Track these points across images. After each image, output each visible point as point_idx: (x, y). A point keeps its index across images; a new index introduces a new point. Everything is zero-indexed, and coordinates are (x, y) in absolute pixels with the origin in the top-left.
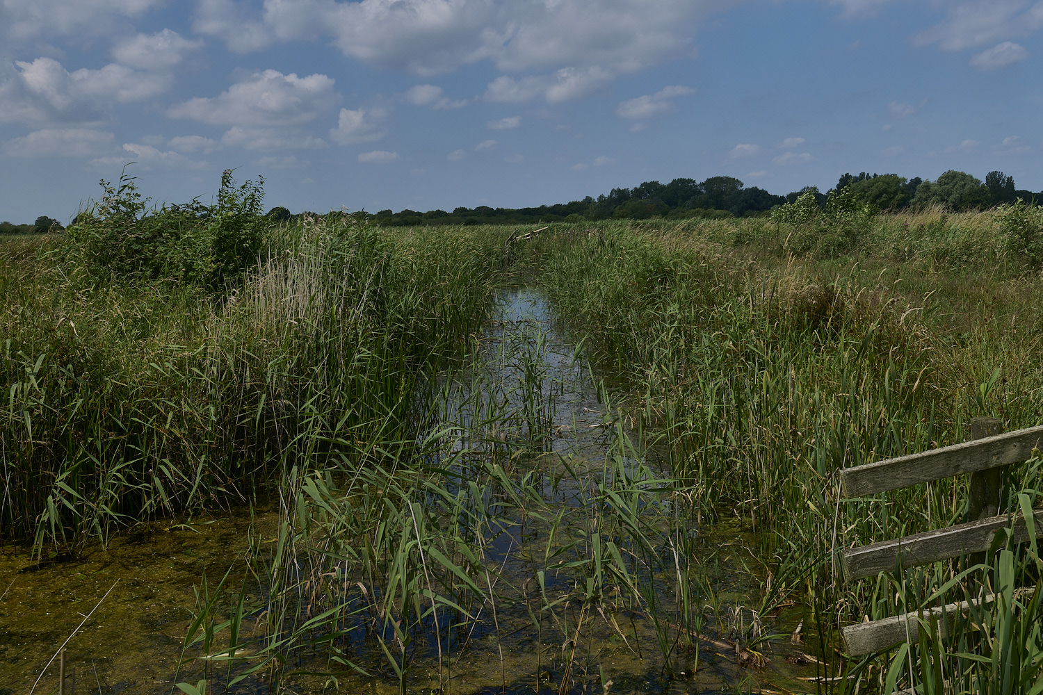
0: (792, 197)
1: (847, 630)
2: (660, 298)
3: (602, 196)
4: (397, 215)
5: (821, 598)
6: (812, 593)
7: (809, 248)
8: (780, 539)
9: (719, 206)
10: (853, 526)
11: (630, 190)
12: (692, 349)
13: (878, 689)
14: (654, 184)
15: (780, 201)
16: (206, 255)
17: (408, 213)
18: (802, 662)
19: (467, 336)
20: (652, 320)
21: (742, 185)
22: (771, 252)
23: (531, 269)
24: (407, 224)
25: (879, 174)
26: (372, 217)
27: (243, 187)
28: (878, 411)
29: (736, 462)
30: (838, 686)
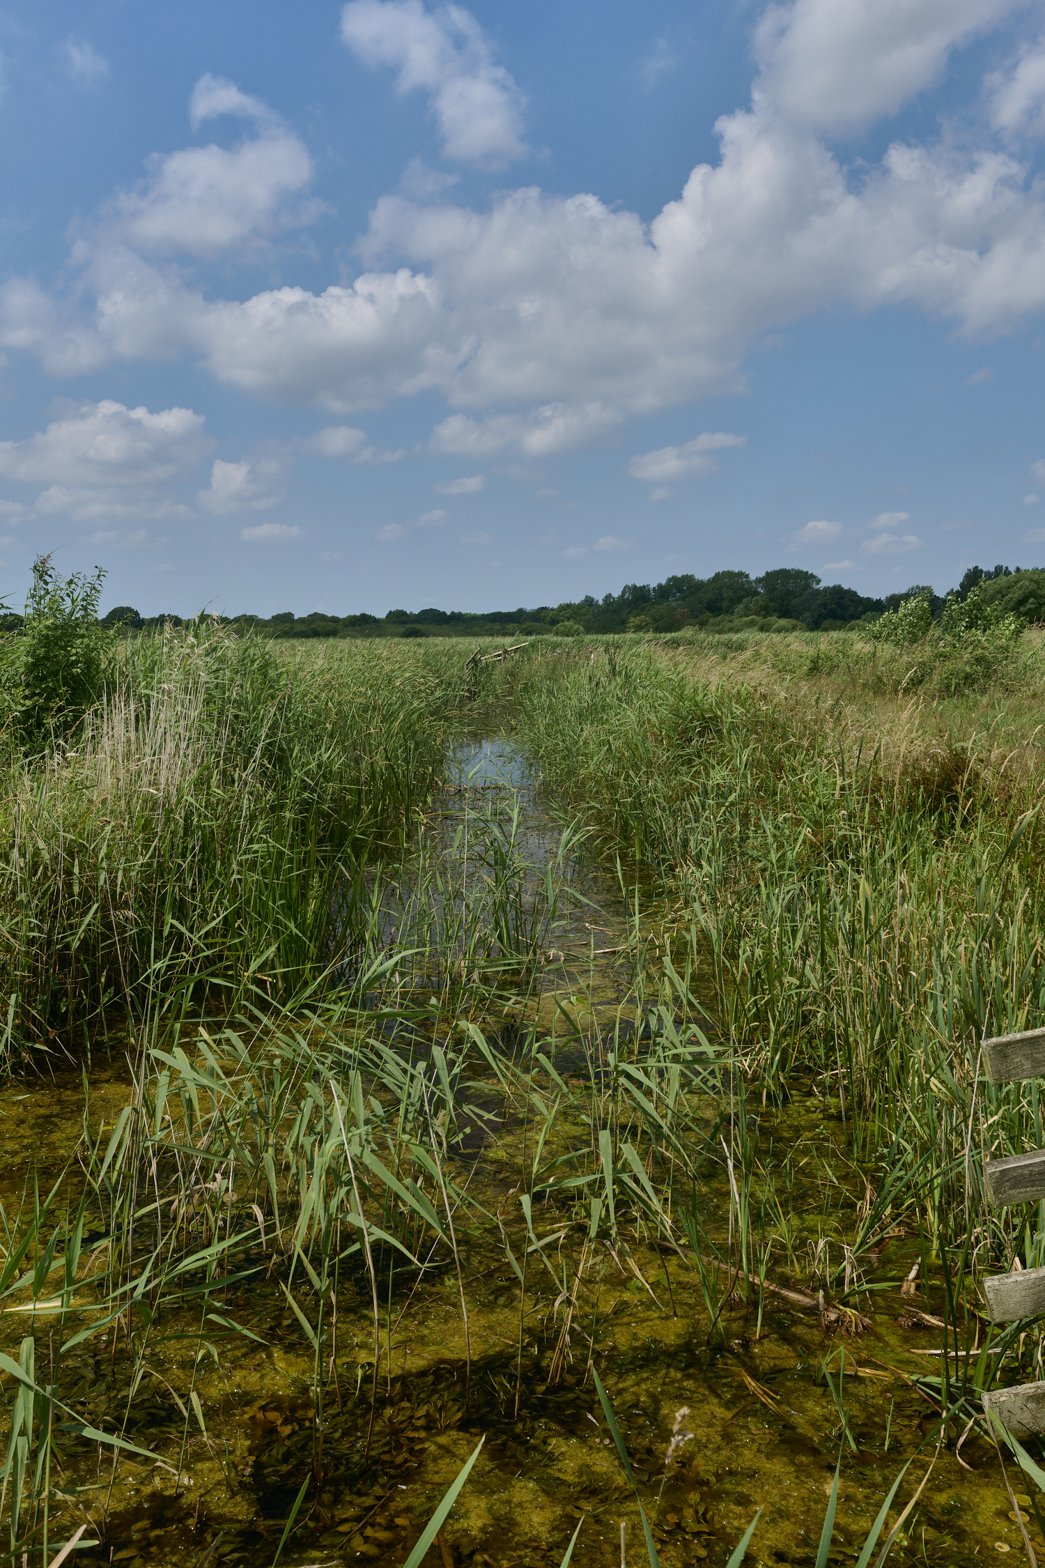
0: (894, 602)
1: (990, 1282)
2: (700, 757)
3: (608, 596)
4: (302, 620)
5: (946, 1225)
6: (932, 1216)
7: (921, 682)
8: (883, 1135)
9: (784, 614)
10: (996, 1118)
11: (652, 586)
12: (748, 838)
13: (1034, 1369)
14: (688, 579)
15: (876, 607)
16: (16, 686)
17: (316, 617)
18: (920, 1326)
19: (407, 810)
20: (688, 791)
21: (819, 581)
22: (864, 685)
23: (503, 707)
24: (315, 634)
25: (1023, 568)
26: (264, 624)
27: (71, 582)
28: (1032, 942)
29: (815, 1013)
30: (975, 1364)
